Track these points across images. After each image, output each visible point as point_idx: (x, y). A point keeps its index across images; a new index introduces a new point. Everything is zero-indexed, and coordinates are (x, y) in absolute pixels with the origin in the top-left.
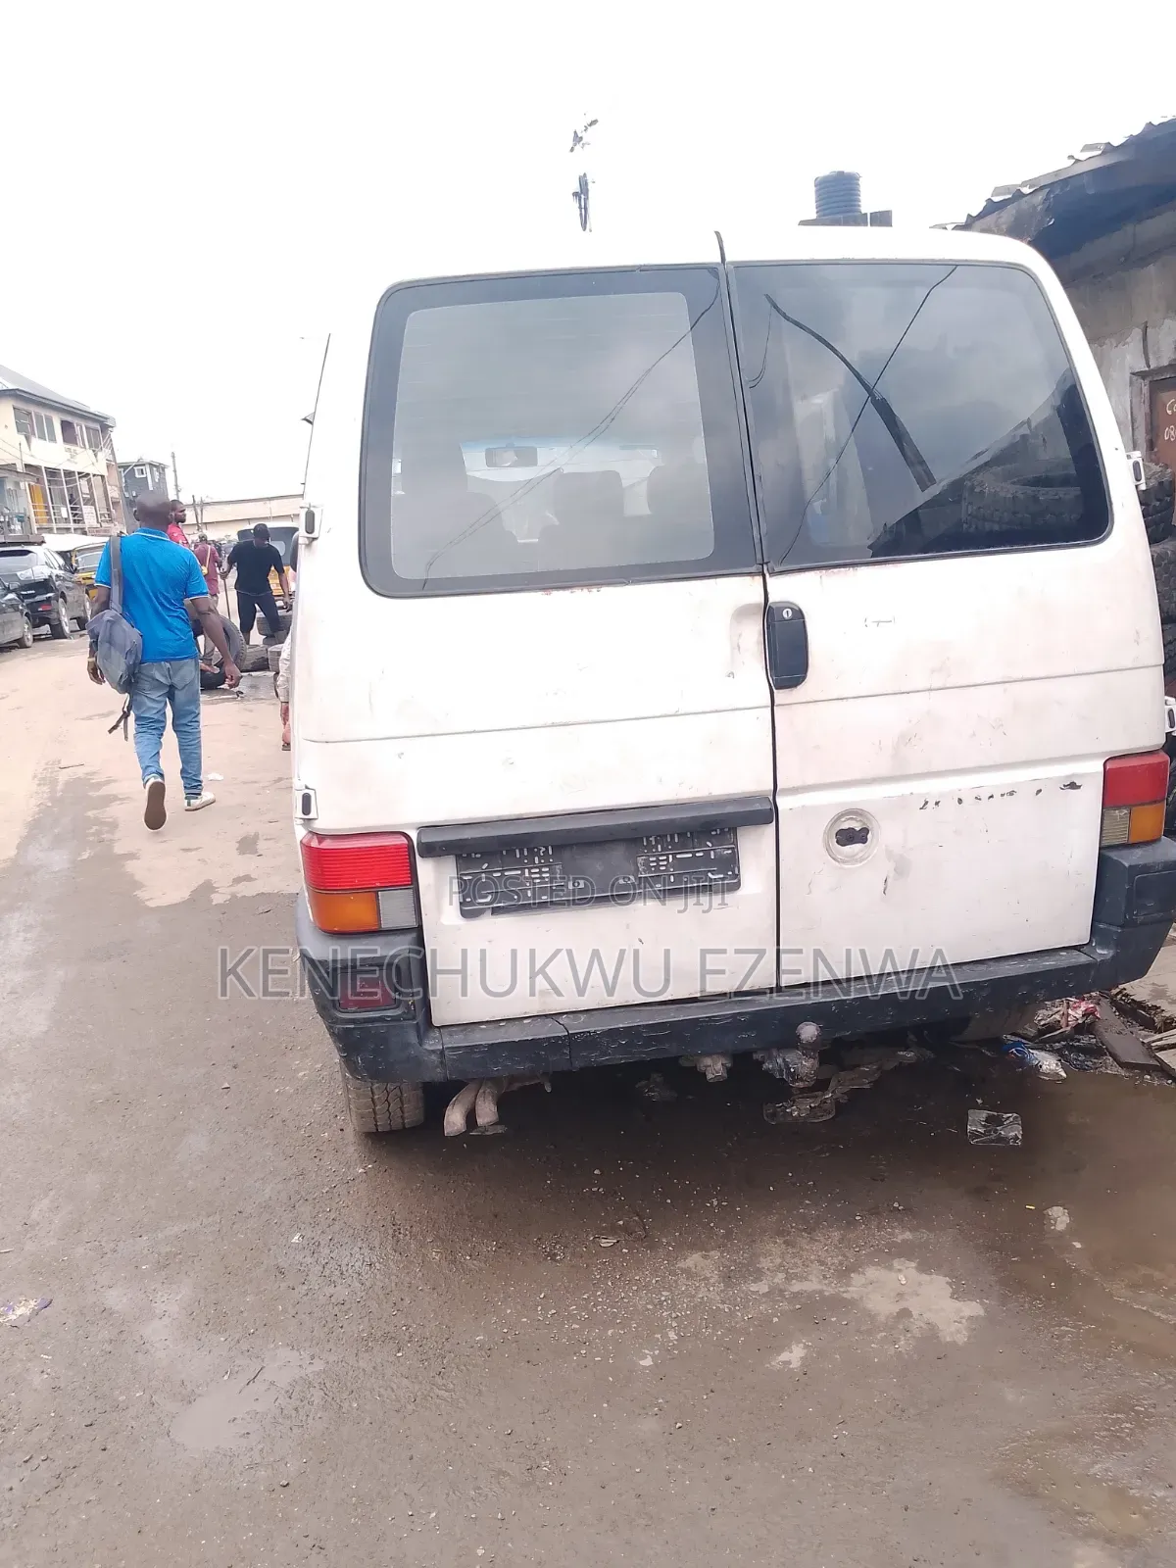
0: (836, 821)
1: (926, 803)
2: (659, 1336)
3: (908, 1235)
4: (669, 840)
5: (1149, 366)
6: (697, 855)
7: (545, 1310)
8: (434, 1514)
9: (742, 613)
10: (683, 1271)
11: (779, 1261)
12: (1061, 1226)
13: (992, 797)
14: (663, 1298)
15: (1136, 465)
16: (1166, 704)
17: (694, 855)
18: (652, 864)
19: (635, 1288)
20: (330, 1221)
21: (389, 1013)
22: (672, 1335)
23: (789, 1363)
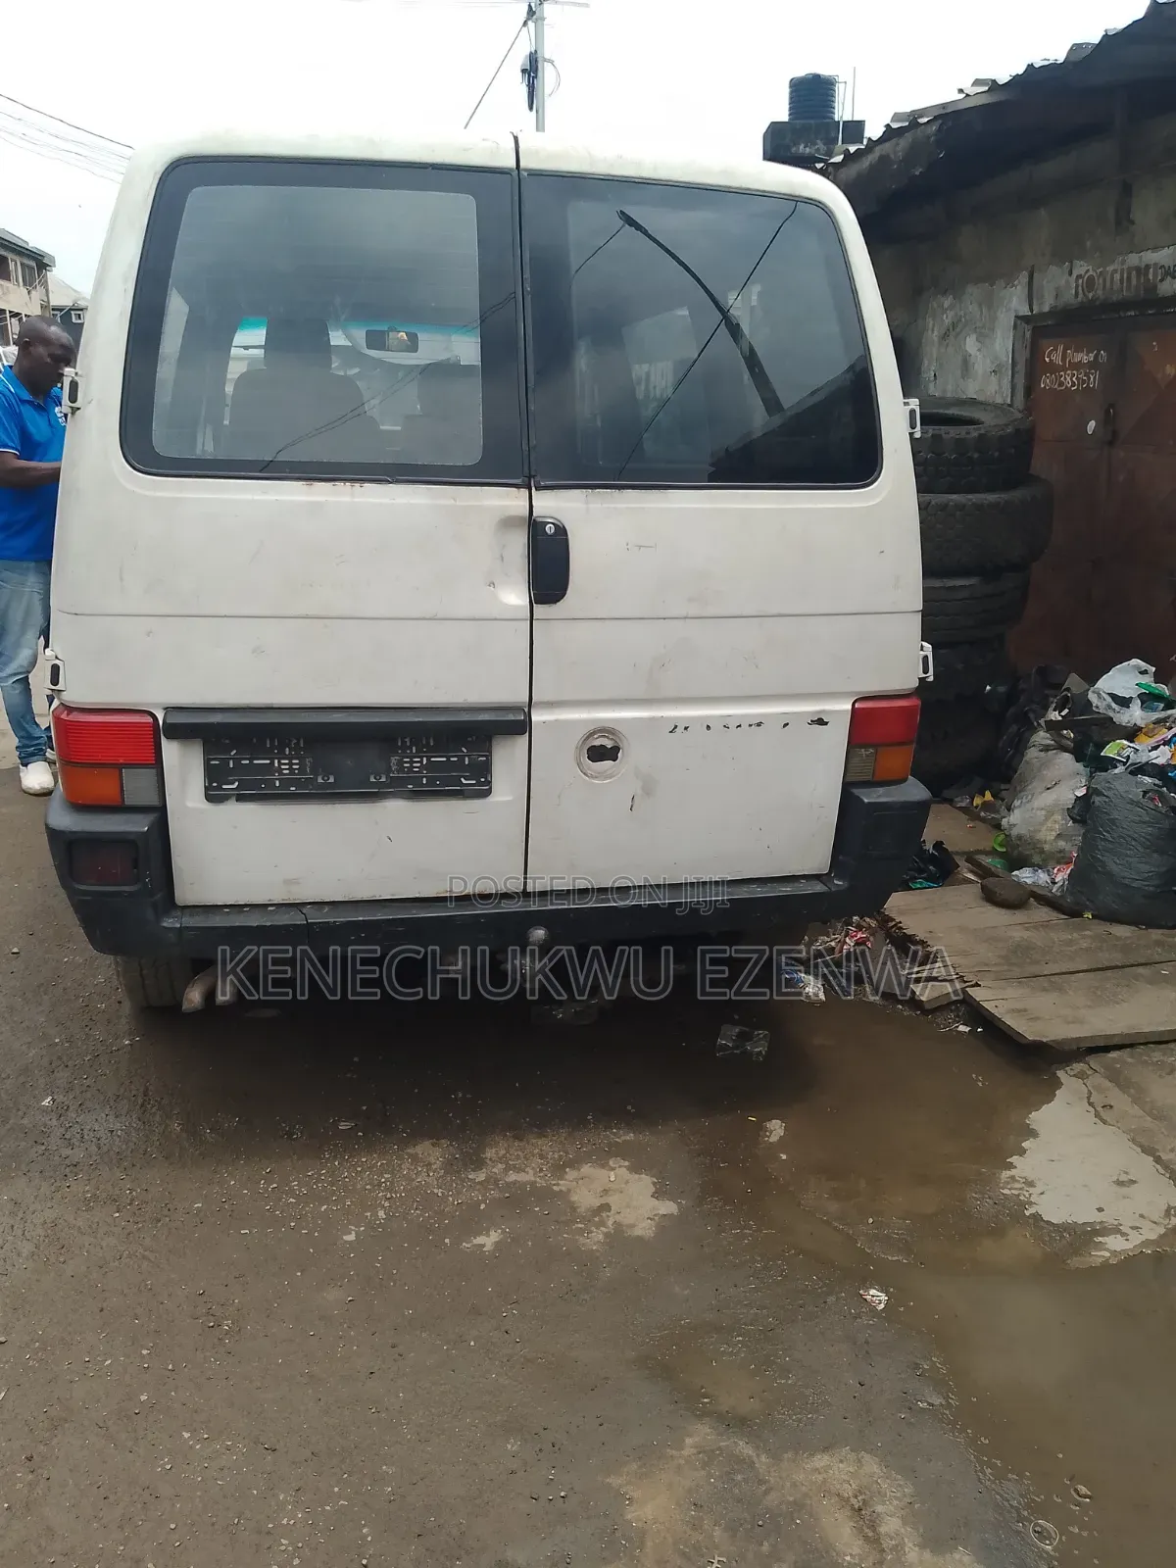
0: (588, 738)
1: (676, 727)
2: (369, 1214)
3: (631, 1136)
4: (424, 742)
5: (1032, 312)
6: (452, 759)
7: (268, 1182)
8: (109, 1362)
9: (508, 523)
10: (410, 1156)
11: (503, 1152)
12: (774, 1139)
13: (740, 726)
14: (383, 1180)
15: (912, 412)
16: (922, 650)
17: (448, 759)
18: (406, 765)
19: (359, 1169)
20: (84, 1088)
21: (126, 888)
22: (381, 1214)
23: (484, 1246)
